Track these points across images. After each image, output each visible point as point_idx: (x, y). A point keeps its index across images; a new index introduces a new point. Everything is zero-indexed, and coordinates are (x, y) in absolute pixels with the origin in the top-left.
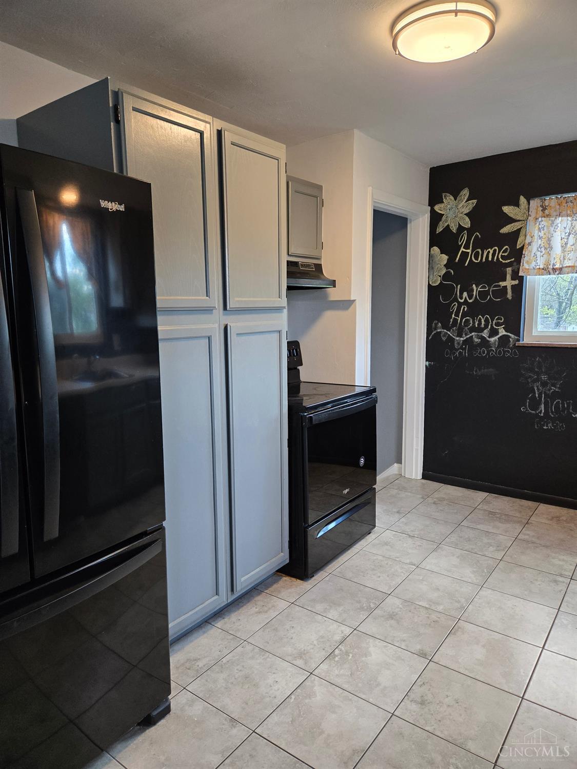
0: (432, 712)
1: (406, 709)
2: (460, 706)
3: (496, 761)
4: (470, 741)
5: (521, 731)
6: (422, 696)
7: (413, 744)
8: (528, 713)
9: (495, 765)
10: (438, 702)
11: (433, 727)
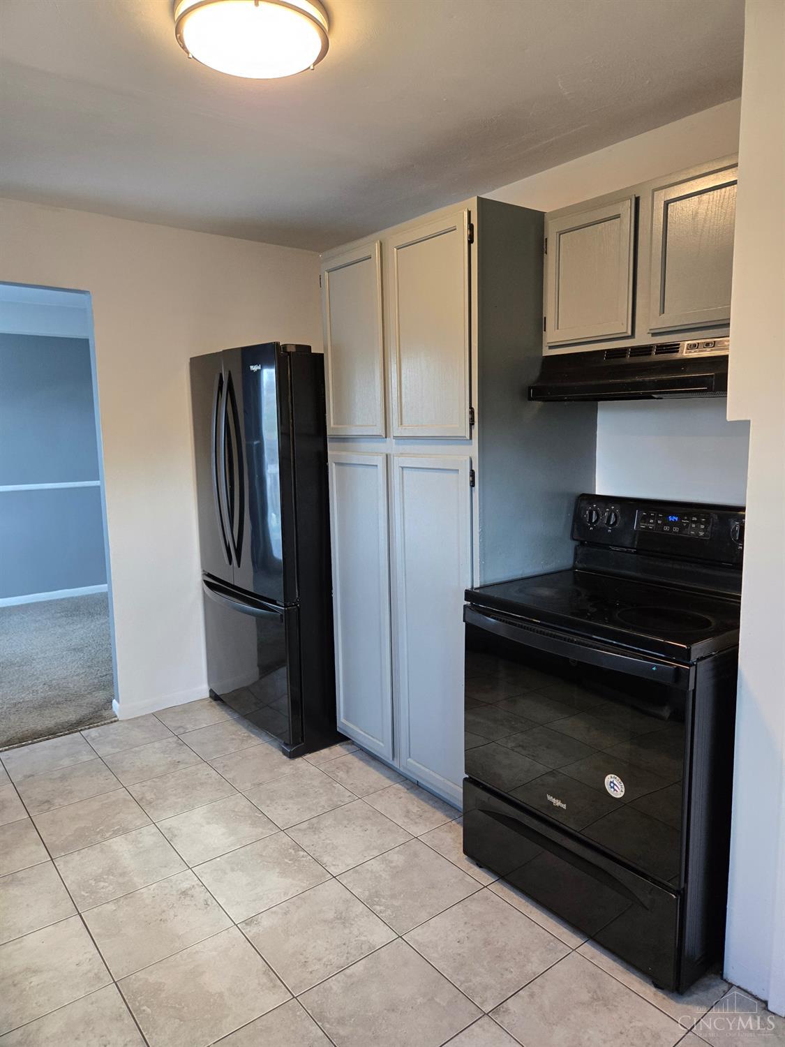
0: (168, 896)
1: (187, 879)
2: (156, 921)
3: (81, 916)
4: (115, 908)
5: (85, 953)
6: (192, 897)
7: (149, 871)
8: (96, 974)
9: (79, 913)
10: (175, 905)
11: (152, 889)
